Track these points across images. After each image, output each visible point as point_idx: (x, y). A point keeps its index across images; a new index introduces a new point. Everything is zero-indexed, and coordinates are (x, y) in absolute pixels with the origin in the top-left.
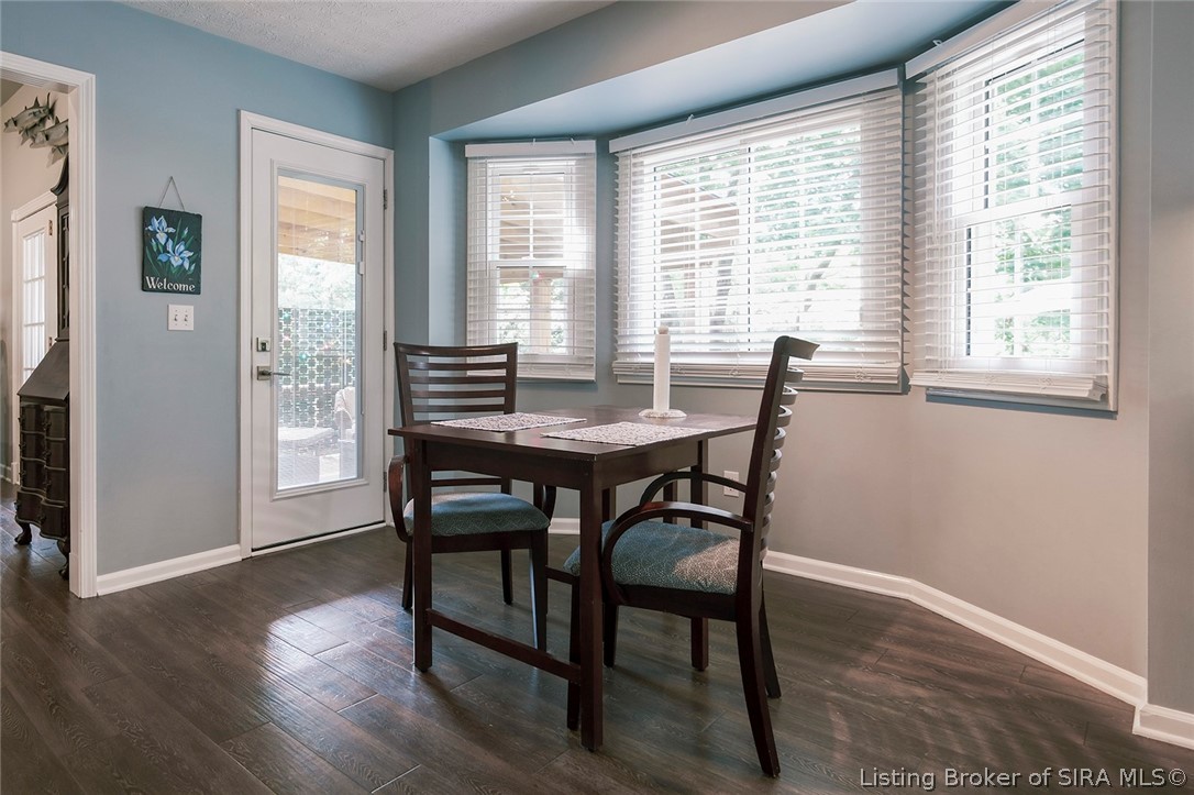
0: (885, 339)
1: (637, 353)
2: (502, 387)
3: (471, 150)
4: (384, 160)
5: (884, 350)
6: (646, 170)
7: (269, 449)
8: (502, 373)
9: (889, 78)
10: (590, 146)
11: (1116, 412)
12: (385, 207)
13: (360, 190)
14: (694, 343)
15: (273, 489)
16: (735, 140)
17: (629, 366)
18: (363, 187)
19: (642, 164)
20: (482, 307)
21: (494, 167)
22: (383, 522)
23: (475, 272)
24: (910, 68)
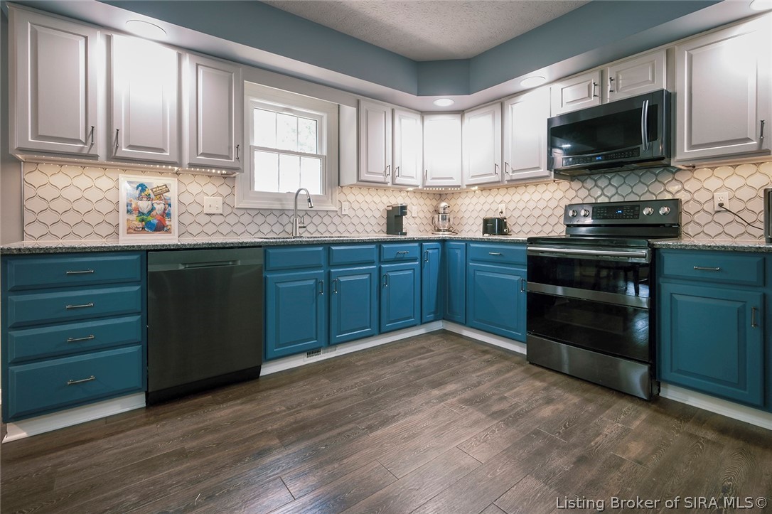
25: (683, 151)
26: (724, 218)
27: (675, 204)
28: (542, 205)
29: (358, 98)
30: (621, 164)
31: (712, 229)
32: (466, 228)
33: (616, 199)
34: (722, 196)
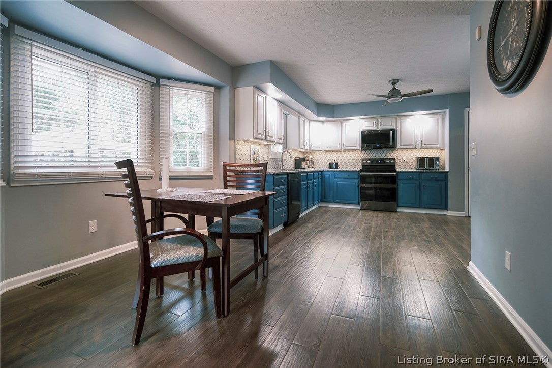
11: (213, 178)
24: (162, 82)
25: (399, 146)
26: (405, 164)
27: (394, 160)
28: (351, 158)
29: (300, 115)
30: (382, 148)
31: (402, 167)
32: (318, 167)
33: (377, 158)
34: (404, 158)
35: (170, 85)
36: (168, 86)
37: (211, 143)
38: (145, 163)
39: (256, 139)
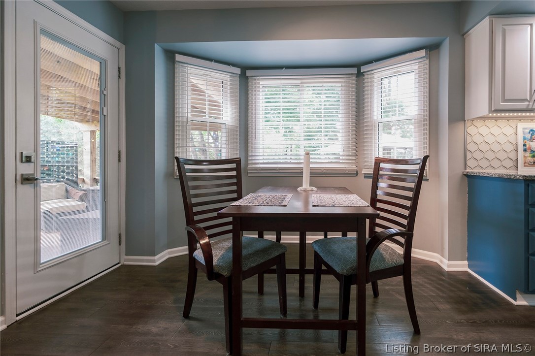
0: (350, 158)
1: (259, 163)
2: (235, 181)
3: (178, 57)
4: (119, 49)
5: (350, 161)
6: (261, 86)
7: (33, 235)
8: (234, 173)
9: (354, 71)
10: (238, 71)
11: (428, 179)
12: (119, 77)
13: (103, 63)
14: (280, 159)
15: (36, 263)
16: (299, 82)
17: (256, 169)
18: (106, 61)
19: (259, 83)
20: (183, 140)
21: (191, 70)
22: (119, 263)
23: (179, 121)
24: (363, 69)
35: (372, 69)
36: (370, 71)
37: (424, 130)
38: (347, 159)
39: (496, 111)
